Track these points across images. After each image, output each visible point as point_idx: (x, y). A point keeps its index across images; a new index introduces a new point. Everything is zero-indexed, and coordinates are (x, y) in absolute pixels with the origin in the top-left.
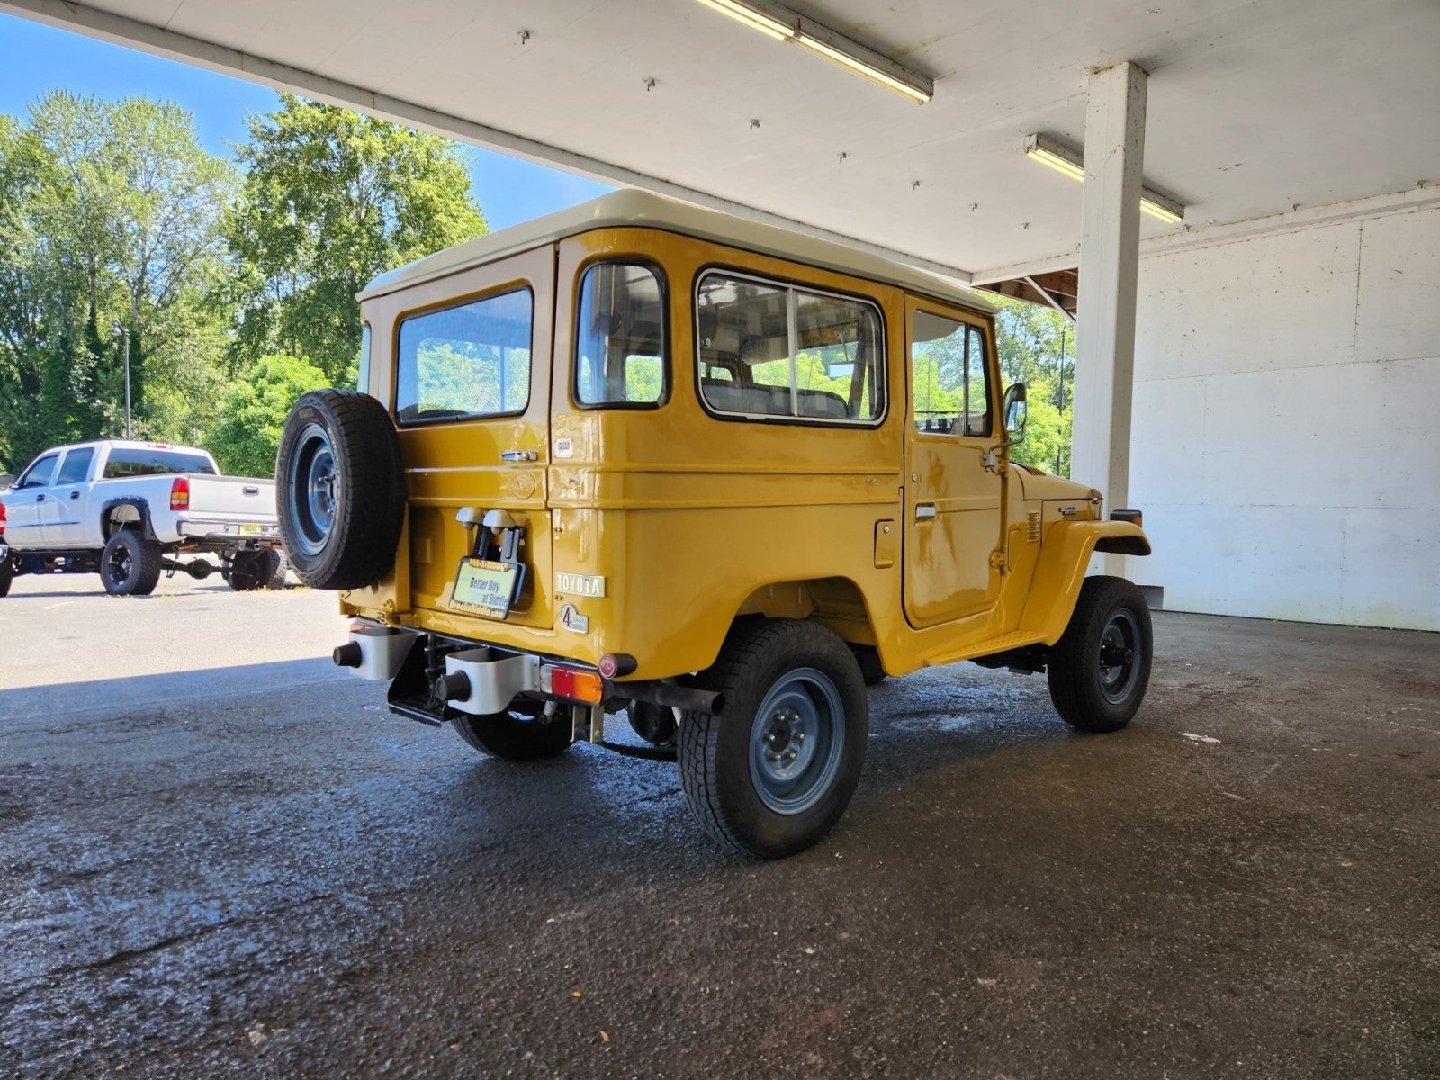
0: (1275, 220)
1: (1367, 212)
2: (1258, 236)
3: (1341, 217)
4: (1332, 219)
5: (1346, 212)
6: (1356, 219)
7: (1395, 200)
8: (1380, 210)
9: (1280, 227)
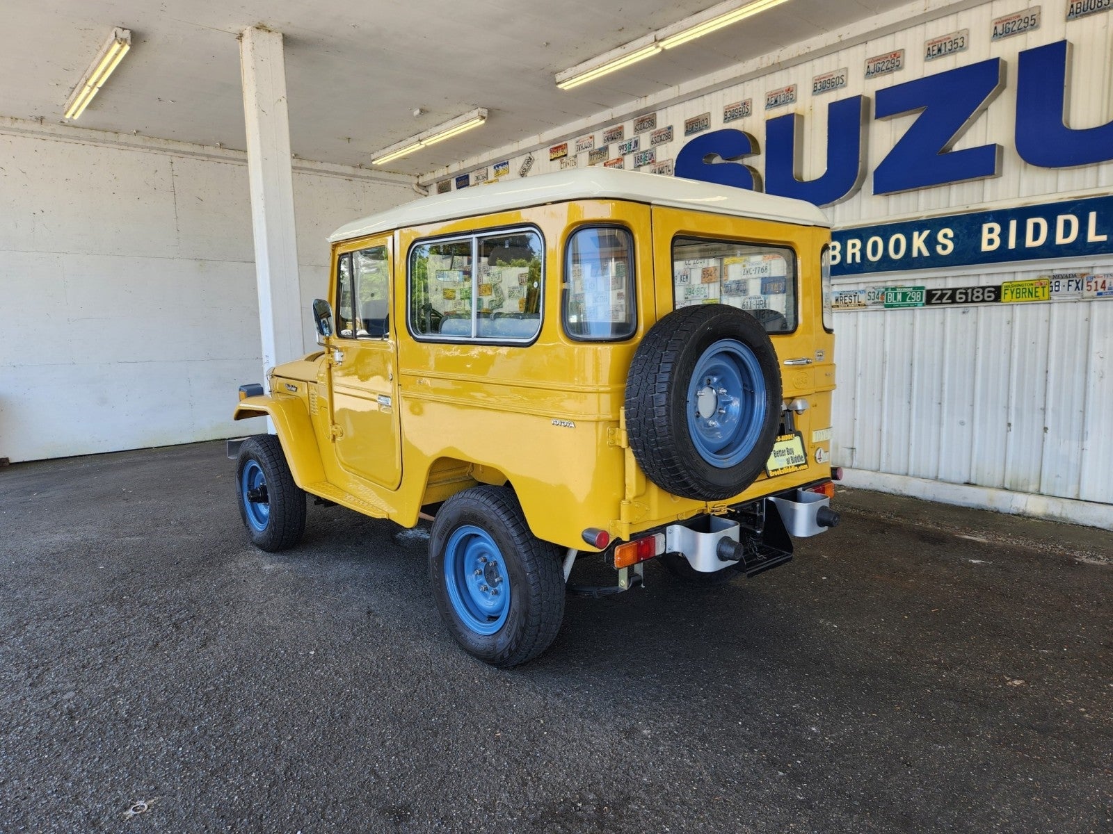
0: (110, 136)
1: (176, 152)
2: (92, 143)
3: (158, 149)
4: (151, 148)
5: (165, 147)
6: (167, 153)
7: (197, 149)
8: (184, 153)
9: (111, 142)
